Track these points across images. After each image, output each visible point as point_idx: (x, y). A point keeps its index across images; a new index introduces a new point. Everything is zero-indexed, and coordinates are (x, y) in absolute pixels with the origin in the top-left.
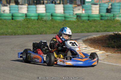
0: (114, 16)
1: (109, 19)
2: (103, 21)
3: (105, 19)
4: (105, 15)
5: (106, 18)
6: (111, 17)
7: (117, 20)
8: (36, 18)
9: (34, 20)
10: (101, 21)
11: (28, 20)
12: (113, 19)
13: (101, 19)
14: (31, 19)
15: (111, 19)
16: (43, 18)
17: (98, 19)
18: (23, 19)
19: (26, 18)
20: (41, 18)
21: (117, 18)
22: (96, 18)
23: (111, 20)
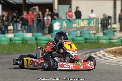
0: (99, 38)
1: (94, 41)
2: (88, 44)
3: (89, 42)
4: (90, 38)
5: (91, 41)
6: (95, 40)
7: (102, 43)
8: (21, 42)
9: (19, 44)
10: (86, 44)
11: (13, 44)
12: (98, 42)
13: (86, 42)
14: (16, 44)
15: (96, 41)
16: (28, 42)
17: (83, 42)
18: (7, 43)
19: (10, 42)
20: (26, 42)
21: (101, 41)
22: (80, 41)
23: (96, 43)
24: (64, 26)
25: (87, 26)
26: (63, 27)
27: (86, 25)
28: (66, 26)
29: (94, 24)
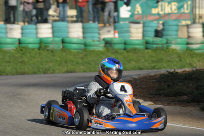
3: (153, 47)
5: (155, 46)
6: (162, 44)
7: (173, 50)
13: (146, 48)
21: (173, 46)
23: (163, 50)
24: (138, 11)
25: (176, 12)
26: (136, 13)
27: (175, 10)
28: (140, 12)
29: (187, 9)
